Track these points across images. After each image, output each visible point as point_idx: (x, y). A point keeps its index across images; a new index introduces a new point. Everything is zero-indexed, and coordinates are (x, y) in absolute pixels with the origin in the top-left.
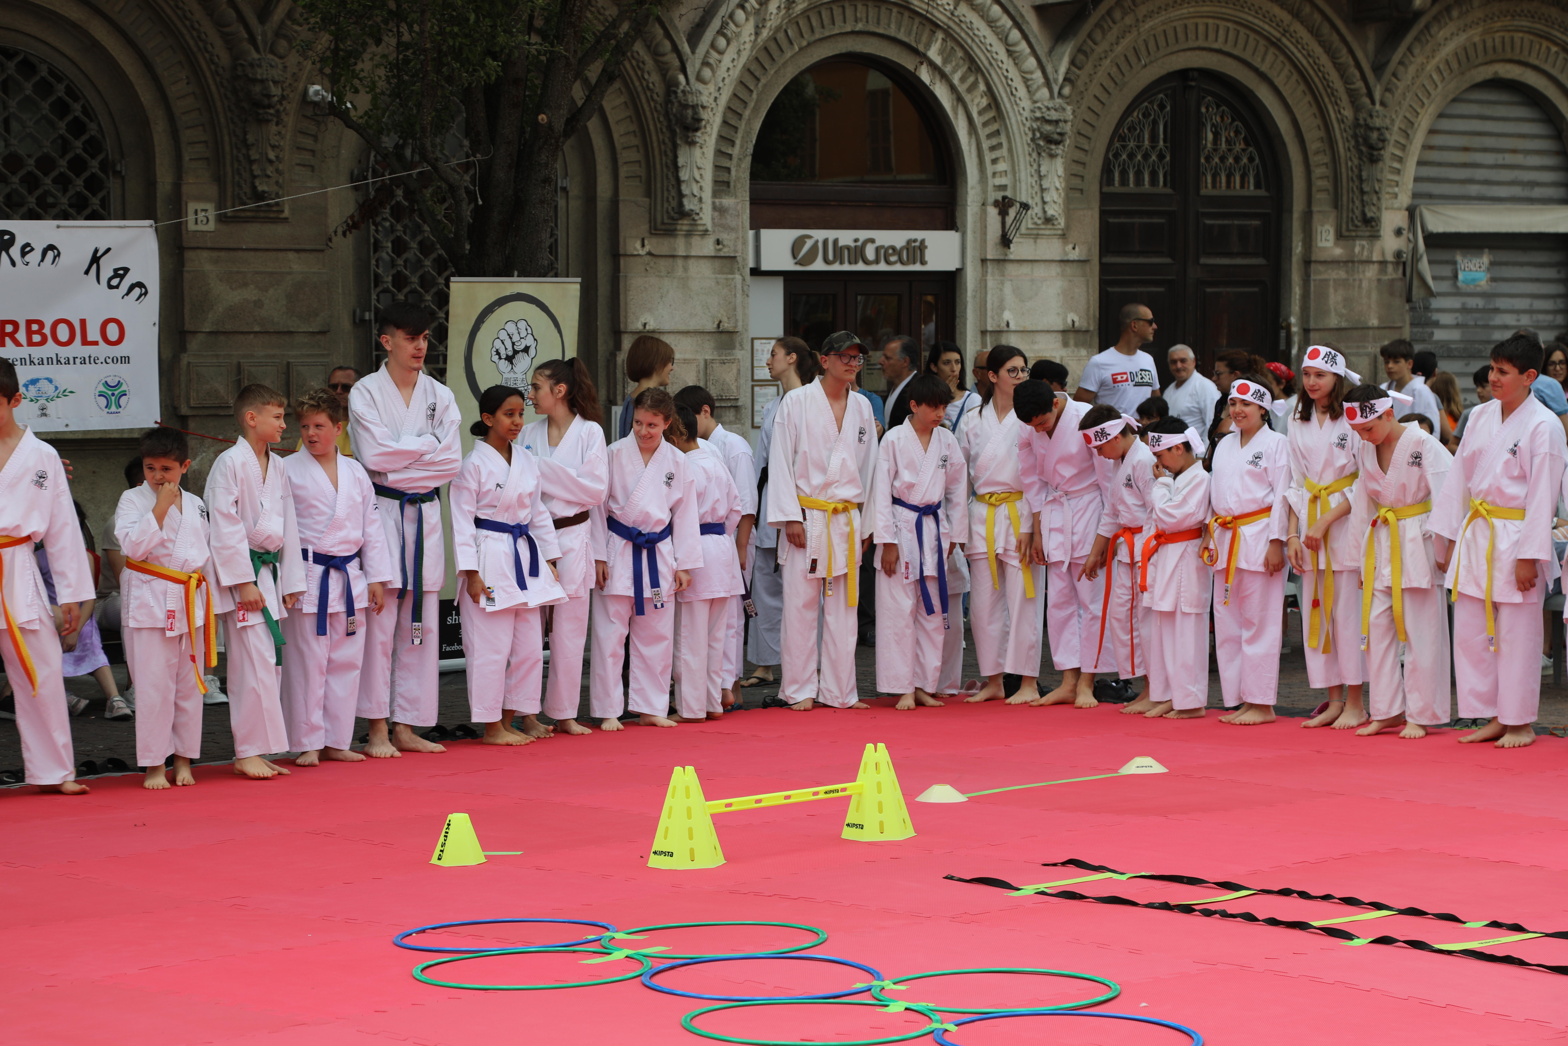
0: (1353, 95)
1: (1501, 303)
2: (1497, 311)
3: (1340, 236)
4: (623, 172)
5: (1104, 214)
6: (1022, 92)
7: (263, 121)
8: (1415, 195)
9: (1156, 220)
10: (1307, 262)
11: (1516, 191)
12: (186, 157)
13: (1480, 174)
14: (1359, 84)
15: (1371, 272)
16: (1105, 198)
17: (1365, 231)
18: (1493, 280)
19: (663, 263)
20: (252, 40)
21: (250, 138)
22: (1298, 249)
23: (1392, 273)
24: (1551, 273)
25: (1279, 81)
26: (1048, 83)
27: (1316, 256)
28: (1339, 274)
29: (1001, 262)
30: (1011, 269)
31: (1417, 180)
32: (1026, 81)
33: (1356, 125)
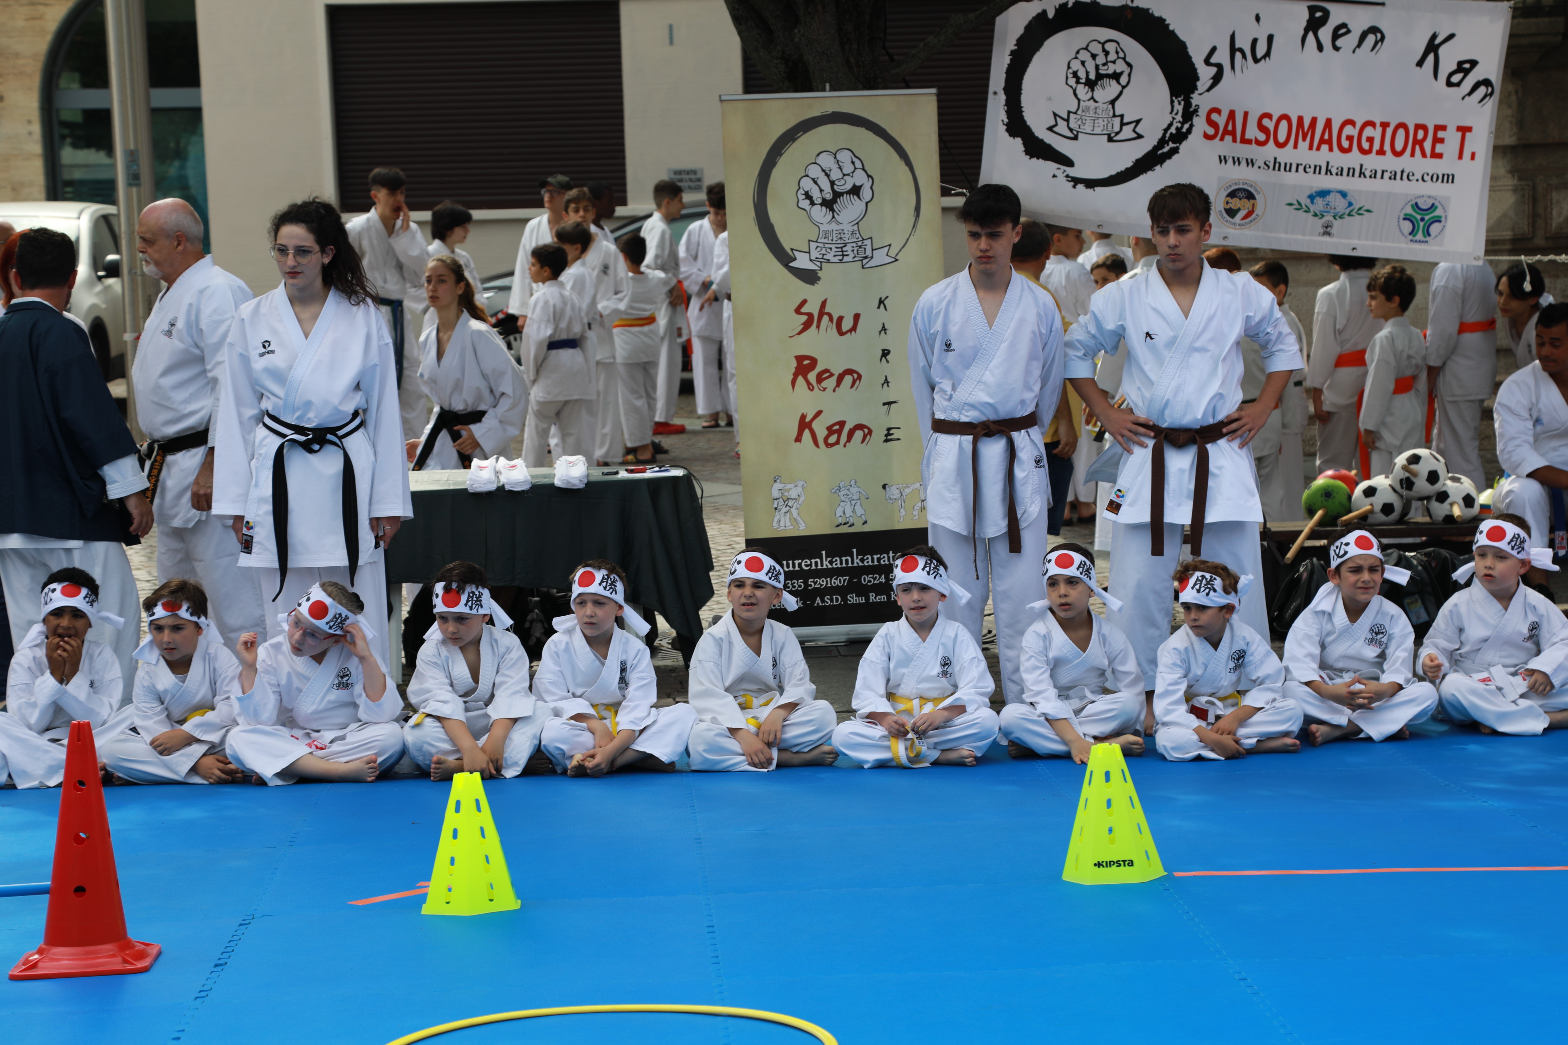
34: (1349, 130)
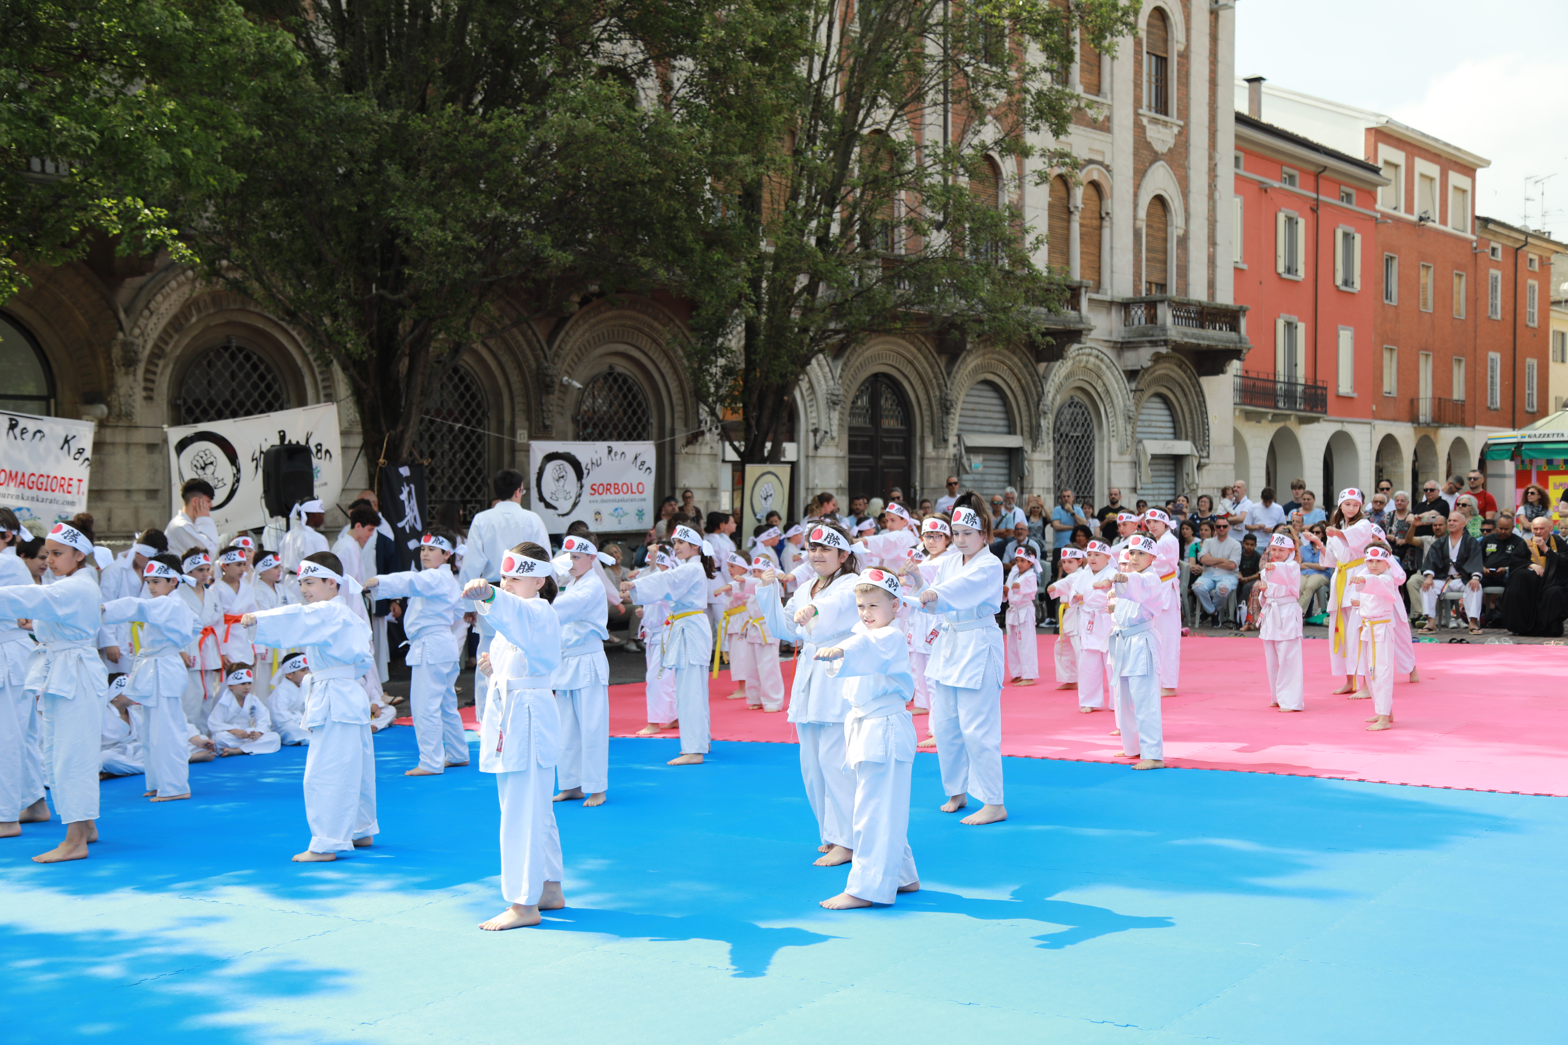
0: (939, 385)
1: (987, 477)
2: (985, 481)
3: (934, 447)
4: (676, 416)
5: (850, 436)
6: (823, 382)
7: (548, 393)
8: (960, 430)
9: (866, 439)
10: (922, 458)
11: (991, 429)
12: (517, 409)
13: (978, 421)
14: (942, 381)
15: (945, 463)
16: (851, 429)
17: (943, 445)
18: (985, 467)
19: (691, 457)
20: (545, 357)
21: (544, 401)
22: (918, 452)
23: (952, 464)
24: (1003, 464)
25: (912, 379)
26: (833, 378)
27: (927, 455)
28: (932, 464)
29: (814, 457)
30: (818, 460)
31: (960, 423)
32: (825, 377)
33: (941, 398)
34: (33, 479)
